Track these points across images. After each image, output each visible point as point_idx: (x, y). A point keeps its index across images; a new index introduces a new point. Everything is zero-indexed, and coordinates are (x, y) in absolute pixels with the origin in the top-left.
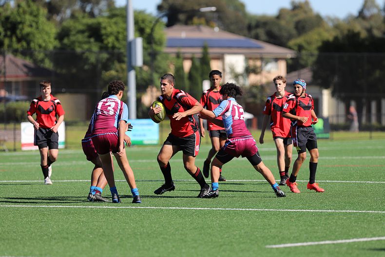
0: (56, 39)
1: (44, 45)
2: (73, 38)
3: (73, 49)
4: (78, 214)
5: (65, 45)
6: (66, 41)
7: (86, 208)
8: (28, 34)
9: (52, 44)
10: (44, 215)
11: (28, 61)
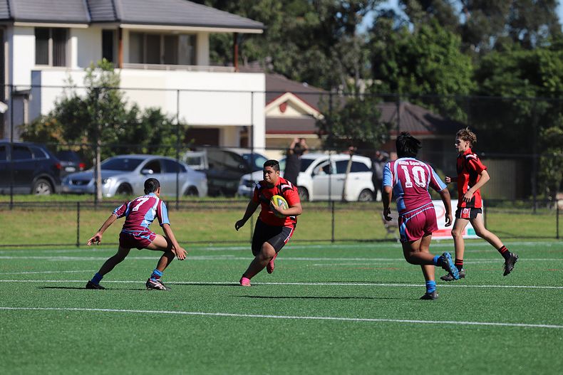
0: (472, 79)
1: (456, 87)
2: (497, 79)
3: (499, 95)
4: (502, 335)
5: (486, 88)
6: (487, 83)
7: (513, 326)
8: (433, 72)
9: (468, 86)
10: (452, 336)
11: (432, 112)
